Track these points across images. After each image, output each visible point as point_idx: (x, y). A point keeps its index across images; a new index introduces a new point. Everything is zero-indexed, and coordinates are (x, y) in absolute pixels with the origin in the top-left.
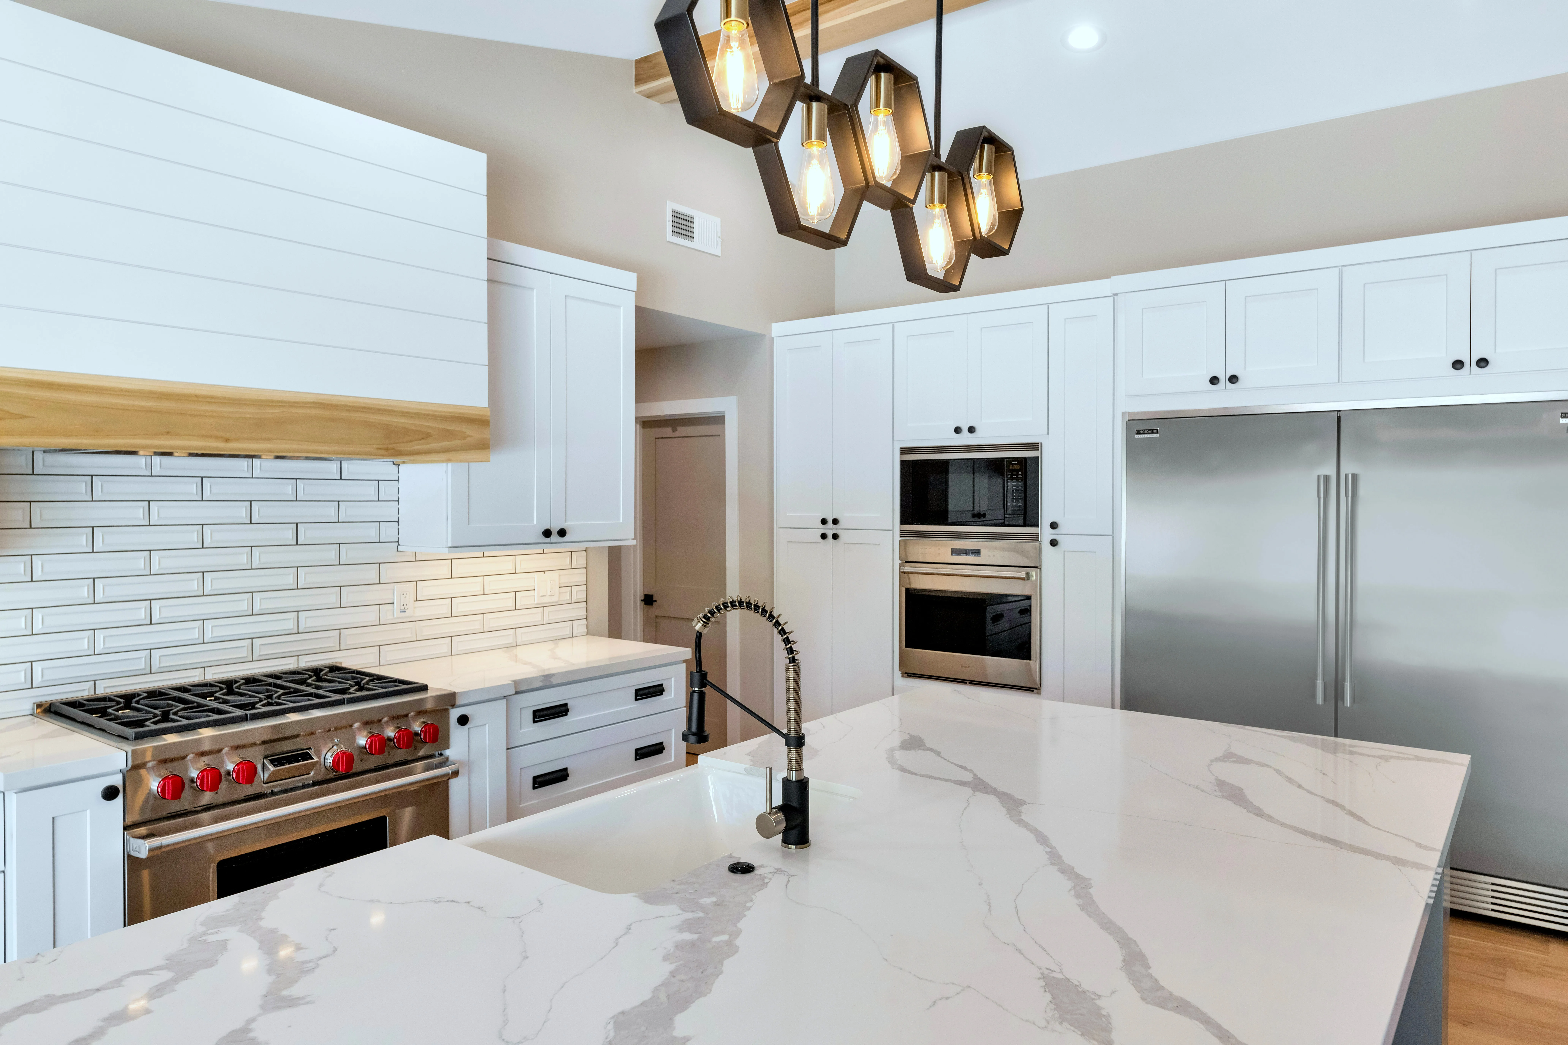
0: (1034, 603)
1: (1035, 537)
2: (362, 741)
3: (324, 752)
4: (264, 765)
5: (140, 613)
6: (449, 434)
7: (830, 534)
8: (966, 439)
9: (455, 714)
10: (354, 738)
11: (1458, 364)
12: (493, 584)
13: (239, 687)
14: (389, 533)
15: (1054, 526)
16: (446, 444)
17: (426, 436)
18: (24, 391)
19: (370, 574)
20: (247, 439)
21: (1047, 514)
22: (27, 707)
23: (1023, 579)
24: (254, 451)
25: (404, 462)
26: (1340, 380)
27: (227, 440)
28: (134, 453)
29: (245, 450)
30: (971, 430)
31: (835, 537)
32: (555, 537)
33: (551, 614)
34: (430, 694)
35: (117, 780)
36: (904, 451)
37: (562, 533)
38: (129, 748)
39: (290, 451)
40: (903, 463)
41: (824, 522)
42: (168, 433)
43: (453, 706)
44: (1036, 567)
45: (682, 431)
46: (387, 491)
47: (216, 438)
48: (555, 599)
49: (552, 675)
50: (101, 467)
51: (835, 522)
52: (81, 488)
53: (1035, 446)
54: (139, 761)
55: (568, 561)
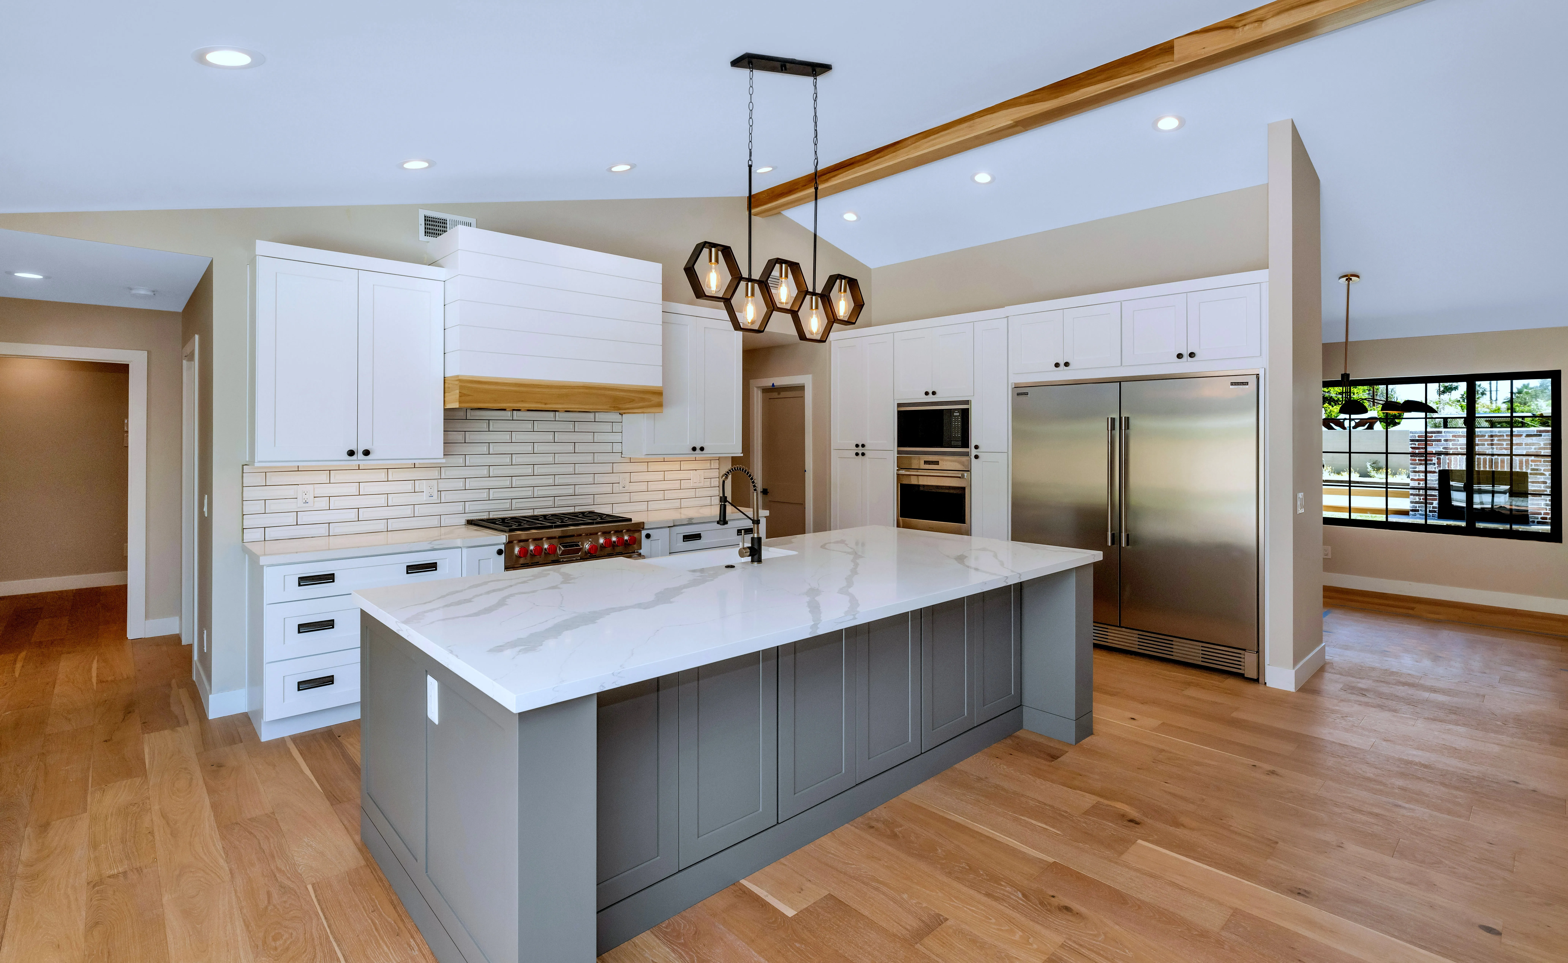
0: (967, 491)
1: (967, 454)
2: (602, 541)
3: (585, 544)
4: (560, 548)
5: (507, 482)
6: (643, 400)
7: (860, 452)
8: (931, 398)
9: (644, 533)
10: (598, 540)
11: (1180, 356)
12: (669, 475)
13: (549, 517)
14: (617, 447)
15: (976, 447)
16: (641, 404)
17: (632, 401)
18: (469, 385)
19: (608, 468)
20: (555, 403)
21: (973, 441)
22: (463, 522)
23: (960, 477)
24: (556, 408)
25: (624, 413)
26: (1121, 365)
27: (546, 404)
28: (505, 410)
29: (552, 408)
30: (934, 393)
31: (863, 454)
32: (698, 451)
33: (700, 492)
34: (633, 522)
35: (502, 547)
36: (899, 405)
37: (702, 449)
38: (507, 535)
39: (571, 408)
40: (899, 412)
41: (857, 446)
42: (522, 401)
43: (643, 528)
44: (968, 471)
45: (783, 394)
46: (617, 428)
47: (541, 403)
48: (701, 485)
49: (693, 519)
50: (494, 416)
51: (863, 446)
52: (484, 425)
53: (967, 402)
54: (511, 540)
55: (709, 465)
